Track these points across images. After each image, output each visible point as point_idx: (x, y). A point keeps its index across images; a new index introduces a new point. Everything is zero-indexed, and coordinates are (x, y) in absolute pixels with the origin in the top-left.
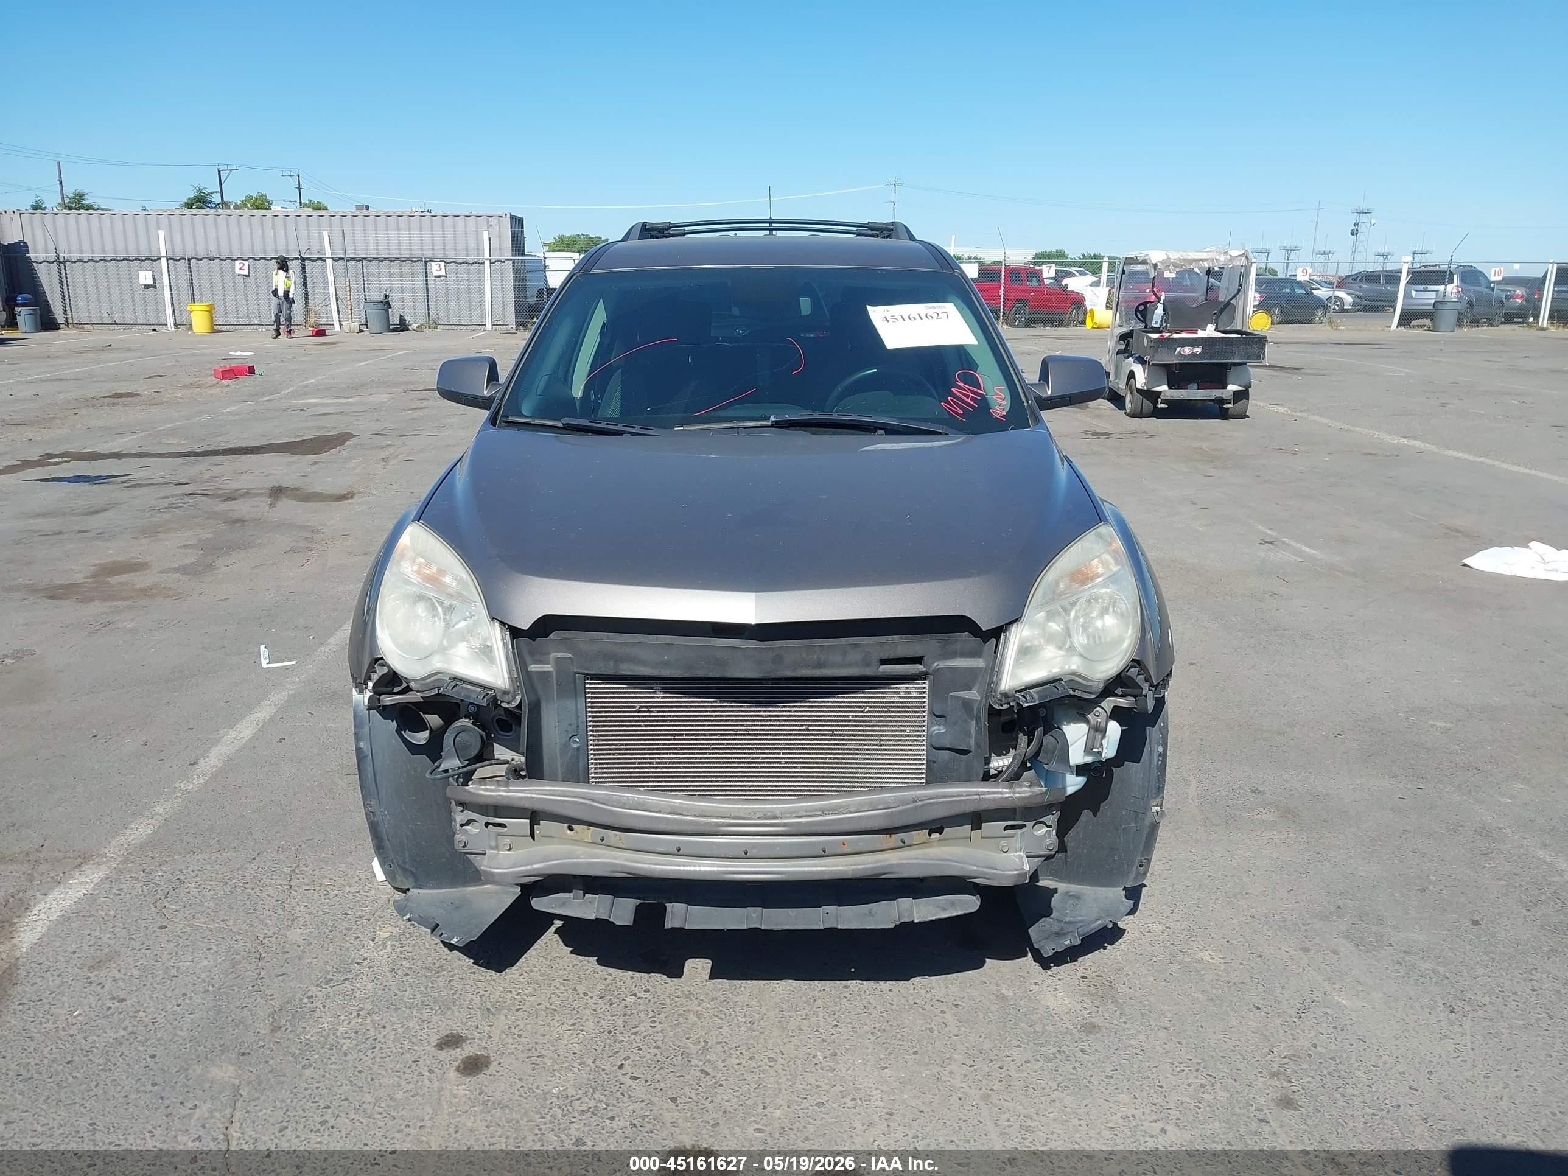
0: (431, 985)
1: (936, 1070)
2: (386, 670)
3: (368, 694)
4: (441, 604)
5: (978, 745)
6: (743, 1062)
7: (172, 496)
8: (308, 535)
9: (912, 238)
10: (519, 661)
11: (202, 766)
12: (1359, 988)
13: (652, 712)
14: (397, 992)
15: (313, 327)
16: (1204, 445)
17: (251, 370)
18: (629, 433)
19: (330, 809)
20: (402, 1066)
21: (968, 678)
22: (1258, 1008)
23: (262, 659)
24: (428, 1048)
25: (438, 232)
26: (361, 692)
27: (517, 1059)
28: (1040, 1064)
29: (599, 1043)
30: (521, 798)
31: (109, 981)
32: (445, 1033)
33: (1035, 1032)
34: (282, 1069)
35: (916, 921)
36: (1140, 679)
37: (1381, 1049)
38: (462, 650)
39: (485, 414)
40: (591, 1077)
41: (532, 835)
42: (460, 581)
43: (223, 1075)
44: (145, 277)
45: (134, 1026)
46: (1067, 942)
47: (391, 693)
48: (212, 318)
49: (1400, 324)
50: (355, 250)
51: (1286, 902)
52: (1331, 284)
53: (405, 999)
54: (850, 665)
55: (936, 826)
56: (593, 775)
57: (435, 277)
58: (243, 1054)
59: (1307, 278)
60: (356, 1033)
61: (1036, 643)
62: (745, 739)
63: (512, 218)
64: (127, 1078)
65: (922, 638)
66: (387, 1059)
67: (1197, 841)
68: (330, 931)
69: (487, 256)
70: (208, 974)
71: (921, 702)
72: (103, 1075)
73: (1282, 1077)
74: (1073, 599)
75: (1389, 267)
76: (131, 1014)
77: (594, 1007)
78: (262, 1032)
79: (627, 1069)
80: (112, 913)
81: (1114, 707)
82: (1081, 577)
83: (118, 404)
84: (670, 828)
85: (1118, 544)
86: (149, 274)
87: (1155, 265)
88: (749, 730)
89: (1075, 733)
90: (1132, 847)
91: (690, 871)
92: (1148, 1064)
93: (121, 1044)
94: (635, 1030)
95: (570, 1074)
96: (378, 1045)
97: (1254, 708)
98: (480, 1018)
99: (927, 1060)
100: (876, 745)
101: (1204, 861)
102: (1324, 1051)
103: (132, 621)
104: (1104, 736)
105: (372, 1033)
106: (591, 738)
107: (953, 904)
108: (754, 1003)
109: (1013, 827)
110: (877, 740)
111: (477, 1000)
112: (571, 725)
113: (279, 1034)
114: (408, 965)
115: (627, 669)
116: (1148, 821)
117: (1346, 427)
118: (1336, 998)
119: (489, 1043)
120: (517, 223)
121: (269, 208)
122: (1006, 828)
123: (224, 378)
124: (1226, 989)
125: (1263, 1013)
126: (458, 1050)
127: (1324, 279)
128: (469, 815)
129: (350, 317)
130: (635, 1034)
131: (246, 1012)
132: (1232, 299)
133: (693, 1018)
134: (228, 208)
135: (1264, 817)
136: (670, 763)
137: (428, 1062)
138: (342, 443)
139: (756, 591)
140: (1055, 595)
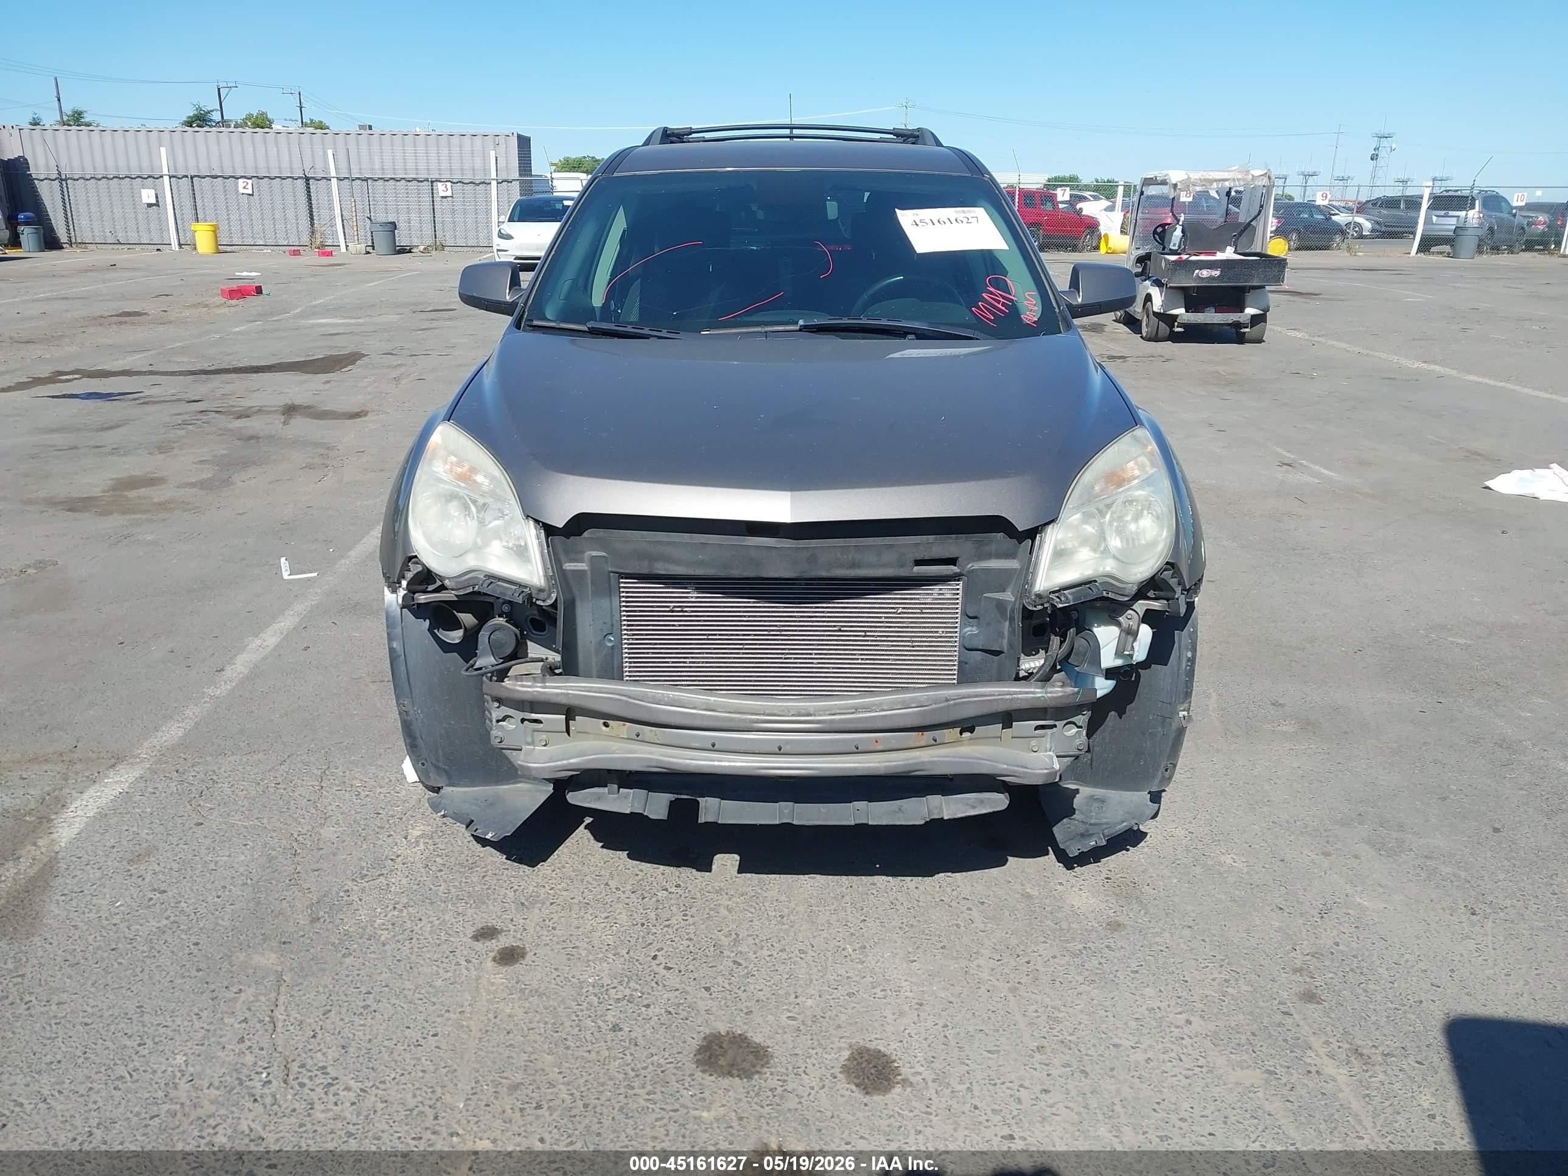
0: (464, 880)
1: (964, 963)
2: (420, 568)
3: (402, 592)
4: (474, 502)
5: (1011, 646)
6: (775, 953)
7: (186, 413)
8: (323, 451)
9: (938, 143)
10: (554, 560)
11: (228, 672)
12: (1381, 890)
13: (686, 612)
14: (431, 886)
15: (319, 248)
16: (1221, 369)
17: (259, 290)
18: (655, 336)
19: (357, 714)
20: (440, 956)
21: (1001, 580)
22: (1281, 909)
23: (283, 570)
24: (464, 939)
25: (445, 152)
26: (394, 591)
27: (552, 950)
28: (1067, 958)
29: (632, 935)
30: (558, 694)
31: (149, 874)
32: (480, 926)
33: (1061, 929)
34: (322, 957)
35: (946, 818)
36: (1173, 582)
37: (1403, 949)
38: (496, 547)
39: (509, 319)
40: (626, 967)
41: (568, 731)
42: (492, 478)
43: (266, 962)
44: (148, 196)
45: (176, 916)
46: (1093, 843)
47: (425, 592)
48: (216, 237)
49: (1419, 250)
50: (360, 169)
51: (1307, 809)
52: (1350, 210)
53: (440, 894)
54: (884, 566)
55: (968, 726)
56: (627, 674)
57: (442, 197)
58: (284, 943)
59: (1326, 203)
60: (393, 924)
61: (1070, 545)
62: (778, 640)
63: (520, 137)
64: (172, 964)
65: (957, 538)
66: (424, 950)
67: (1218, 751)
68: (363, 830)
69: (493, 175)
70: (246, 868)
71: (954, 604)
72: (148, 961)
73: (1305, 973)
74: (1109, 501)
75: (1409, 192)
76: (173, 905)
77: (627, 901)
78: (302, 922)
79: (660, 959)
80: (148, 810)
81: (1147, 610)
82: (1116, 479)
83: (126, 323)
84: (705, 724)
85: (1153, 446)
86: (152, 192)
87: (1175, 186)
88: (782, 630)
89: (1106, 635)
90: (1158, 751)
91: (725, 767)
92: (1172, 960)
93: (164, 932)
94: (667, 923)
95: (605, 965)
96: (415, 937)
97: (1273, 625)
98: (514, 911)
99: (955, 954)
100: (908, 646)
101: (1225, 770)
102: (1345, 949)
103: (152, 533)
104: (1135, 640)
105: (409, 924)
106: (626, 637)
107: (982, 802)
108: (783, 898)
109: (1043, 727)
110: (909, 641)
111: (511, 894)
112: (605, 623)
113: (318, 925)
114: (441, 862)
115: (661, 569)
116: (1175, 726)
117: (1366, 352)
118: (1358, 900)
119: (524, 935)
120: (524, 143)
121: (270, 127)
122: (1037, 728)
123: (232, 298)
124: (1249, 891)
125: (1285, 914)
126: (493, 941)
127: (1343, 204)
128: (506, 711)
129: (356, 238)
130: (668, 926)
131: (284, 904)
132: (1252, 221)
133: (724, 912)
134: (229, 126)
135: (1284, 728)
136: (703, 662)
137: (465, 953)
138: (353, 362)
139: (791, 490)
140: (1090, 497)
